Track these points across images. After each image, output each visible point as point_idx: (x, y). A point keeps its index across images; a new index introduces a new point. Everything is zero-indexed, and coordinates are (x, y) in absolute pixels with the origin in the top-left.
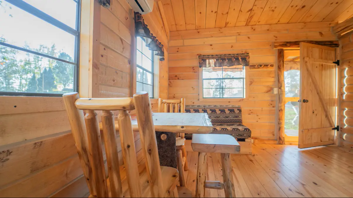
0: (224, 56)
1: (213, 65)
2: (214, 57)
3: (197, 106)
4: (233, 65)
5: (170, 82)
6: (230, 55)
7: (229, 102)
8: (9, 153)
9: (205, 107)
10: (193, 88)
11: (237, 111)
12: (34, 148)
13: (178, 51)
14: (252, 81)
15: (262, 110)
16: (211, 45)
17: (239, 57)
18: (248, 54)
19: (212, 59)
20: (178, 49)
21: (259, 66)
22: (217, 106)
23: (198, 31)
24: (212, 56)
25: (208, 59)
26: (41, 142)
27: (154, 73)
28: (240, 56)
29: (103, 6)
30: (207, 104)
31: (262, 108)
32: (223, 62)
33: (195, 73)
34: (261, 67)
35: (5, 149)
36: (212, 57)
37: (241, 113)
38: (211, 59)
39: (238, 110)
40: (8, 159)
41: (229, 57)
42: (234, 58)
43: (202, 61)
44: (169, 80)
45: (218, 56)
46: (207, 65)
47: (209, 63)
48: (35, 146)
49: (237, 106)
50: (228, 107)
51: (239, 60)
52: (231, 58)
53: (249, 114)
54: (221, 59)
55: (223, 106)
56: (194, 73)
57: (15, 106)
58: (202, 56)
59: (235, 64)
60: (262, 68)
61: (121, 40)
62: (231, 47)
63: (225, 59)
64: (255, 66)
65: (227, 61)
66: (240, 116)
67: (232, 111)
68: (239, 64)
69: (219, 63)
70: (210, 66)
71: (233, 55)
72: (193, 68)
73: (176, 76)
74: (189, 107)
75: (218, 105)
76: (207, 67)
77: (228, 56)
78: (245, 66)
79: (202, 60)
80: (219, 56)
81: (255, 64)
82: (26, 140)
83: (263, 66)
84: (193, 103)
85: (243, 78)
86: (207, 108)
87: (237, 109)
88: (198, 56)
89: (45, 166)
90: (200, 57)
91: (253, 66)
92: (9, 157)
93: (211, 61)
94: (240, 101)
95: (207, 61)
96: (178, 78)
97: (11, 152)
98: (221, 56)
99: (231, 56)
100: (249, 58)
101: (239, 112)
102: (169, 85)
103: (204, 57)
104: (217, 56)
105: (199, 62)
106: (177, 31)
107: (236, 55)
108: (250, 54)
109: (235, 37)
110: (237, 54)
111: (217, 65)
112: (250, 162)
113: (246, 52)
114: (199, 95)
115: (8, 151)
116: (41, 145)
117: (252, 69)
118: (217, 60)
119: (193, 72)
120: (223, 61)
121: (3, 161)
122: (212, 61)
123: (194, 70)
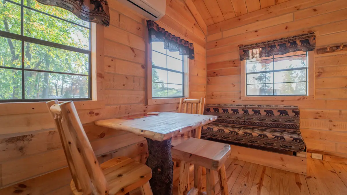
0: (273, 42)
1: (258, 56)
2: (259, 46)
3: (237, 105)
4: (286, 53)
5: (209, 79)
6: (282, 39)
7: (282, 101)
8: (32, 136)
9: (246, 107)
10: (233, 84)
11: (291, 114)
12: (49, 135)
13: (216, 46)
14: (321, 70)
15: (340, 114)
16: (256, 31)
17: (297, 40)
18: (313, 33)
19: (257, 48)
20: (217, 43)
21: (334, 48)
22: (262, 106)
23: (239, 18)
24: (256, 44)
25: (252, 49)
26: (55, 131)
27: (185, 72)
28: (299, 39)
29: (105, 26)
30: (249, 103)
31: (340, 111)
32: (271, 51)
33: (236, 67)
34: (338, 49)
35: (30, 134)
36: (257, 46)
37: (298, 116)
38: (254, 49)
39: (293, 112)
40: (32, 140)
41: (281, 42)
42: (289, 42)
43: (244, 53)
44: (207, 77)
45: (265, 43)
46: (251, 57)
47: (253, 54)
48: (50, 134)
49: (292, 107)
50: (278, 107)
51: (297, 44)
52: (284, 44)
53: (316, 118)
54: (269, 47)
55: (271, 106)
56: (234, 68)
57: (33, 109)
58: (243, 46)
59: (291, 50)
60: (341, 50)
61: (132, 49)
62: (285, 27)
63: (275, 46)
64: (326, 48)
65: (278, 47)
66: (296, 121)
67: (283, 112)
68: (297, 50)
69: (267, 52)
70: (253, 58)
71: (287, 39)
72: (233, 62)
73: (215, 73)
74: (227, 106)
75: (264, 104)
76: (250, 58)
77: (279, 41)
78: (308, 51)
79: (243, 51)
80: (267, 43)
81: (326, 47)
82: (43, 129)
83: (342, 46)
84: (234, 101)
85: (306, 69)
86: (250, 108)
87: (292, 110)
88: (238, 48)
89: (57, 147)
90: (241, 48)
91: (323, 50)
92: (32, 139)
93: (255, 51)
94: (298, 100)
95: (250, 51)
96: (217, 75)
97: (34, 136)
98: (269, 43)
99: (284, 40)
100: (314, 39)
101: (295, 115)
102: (208, 82)
103: (246, 47)
104: (263, 44)
105: (240, 55)
106: (215, 24)
107: (291, 39)
108: (317, 34)
109: (292, 14)
110: (293, 37)
111: (264, 55)
112: (297, 185)
113: (308, 32)
114: (240, 92)
115: (32, 135)
116: (54, 133)
117: (322, 53)
118: (263, 48)
119: (233, 66)
120: (272, 48)
121: (29, 140)
122: (257, 51)
123: (234, 64)
